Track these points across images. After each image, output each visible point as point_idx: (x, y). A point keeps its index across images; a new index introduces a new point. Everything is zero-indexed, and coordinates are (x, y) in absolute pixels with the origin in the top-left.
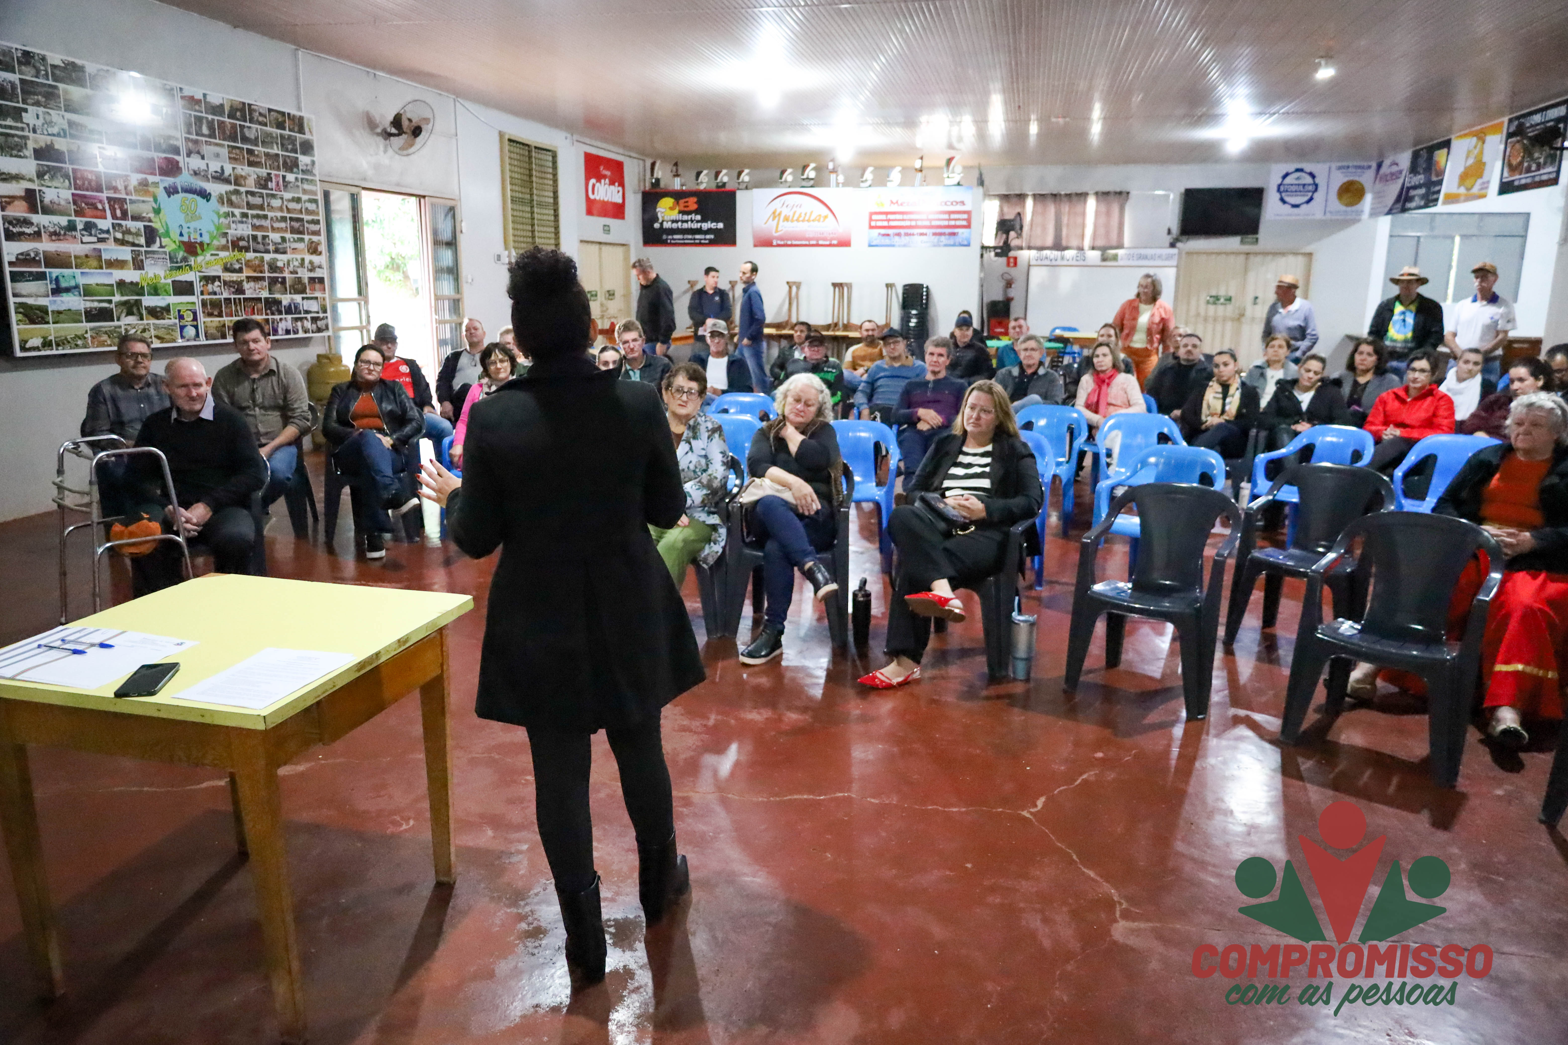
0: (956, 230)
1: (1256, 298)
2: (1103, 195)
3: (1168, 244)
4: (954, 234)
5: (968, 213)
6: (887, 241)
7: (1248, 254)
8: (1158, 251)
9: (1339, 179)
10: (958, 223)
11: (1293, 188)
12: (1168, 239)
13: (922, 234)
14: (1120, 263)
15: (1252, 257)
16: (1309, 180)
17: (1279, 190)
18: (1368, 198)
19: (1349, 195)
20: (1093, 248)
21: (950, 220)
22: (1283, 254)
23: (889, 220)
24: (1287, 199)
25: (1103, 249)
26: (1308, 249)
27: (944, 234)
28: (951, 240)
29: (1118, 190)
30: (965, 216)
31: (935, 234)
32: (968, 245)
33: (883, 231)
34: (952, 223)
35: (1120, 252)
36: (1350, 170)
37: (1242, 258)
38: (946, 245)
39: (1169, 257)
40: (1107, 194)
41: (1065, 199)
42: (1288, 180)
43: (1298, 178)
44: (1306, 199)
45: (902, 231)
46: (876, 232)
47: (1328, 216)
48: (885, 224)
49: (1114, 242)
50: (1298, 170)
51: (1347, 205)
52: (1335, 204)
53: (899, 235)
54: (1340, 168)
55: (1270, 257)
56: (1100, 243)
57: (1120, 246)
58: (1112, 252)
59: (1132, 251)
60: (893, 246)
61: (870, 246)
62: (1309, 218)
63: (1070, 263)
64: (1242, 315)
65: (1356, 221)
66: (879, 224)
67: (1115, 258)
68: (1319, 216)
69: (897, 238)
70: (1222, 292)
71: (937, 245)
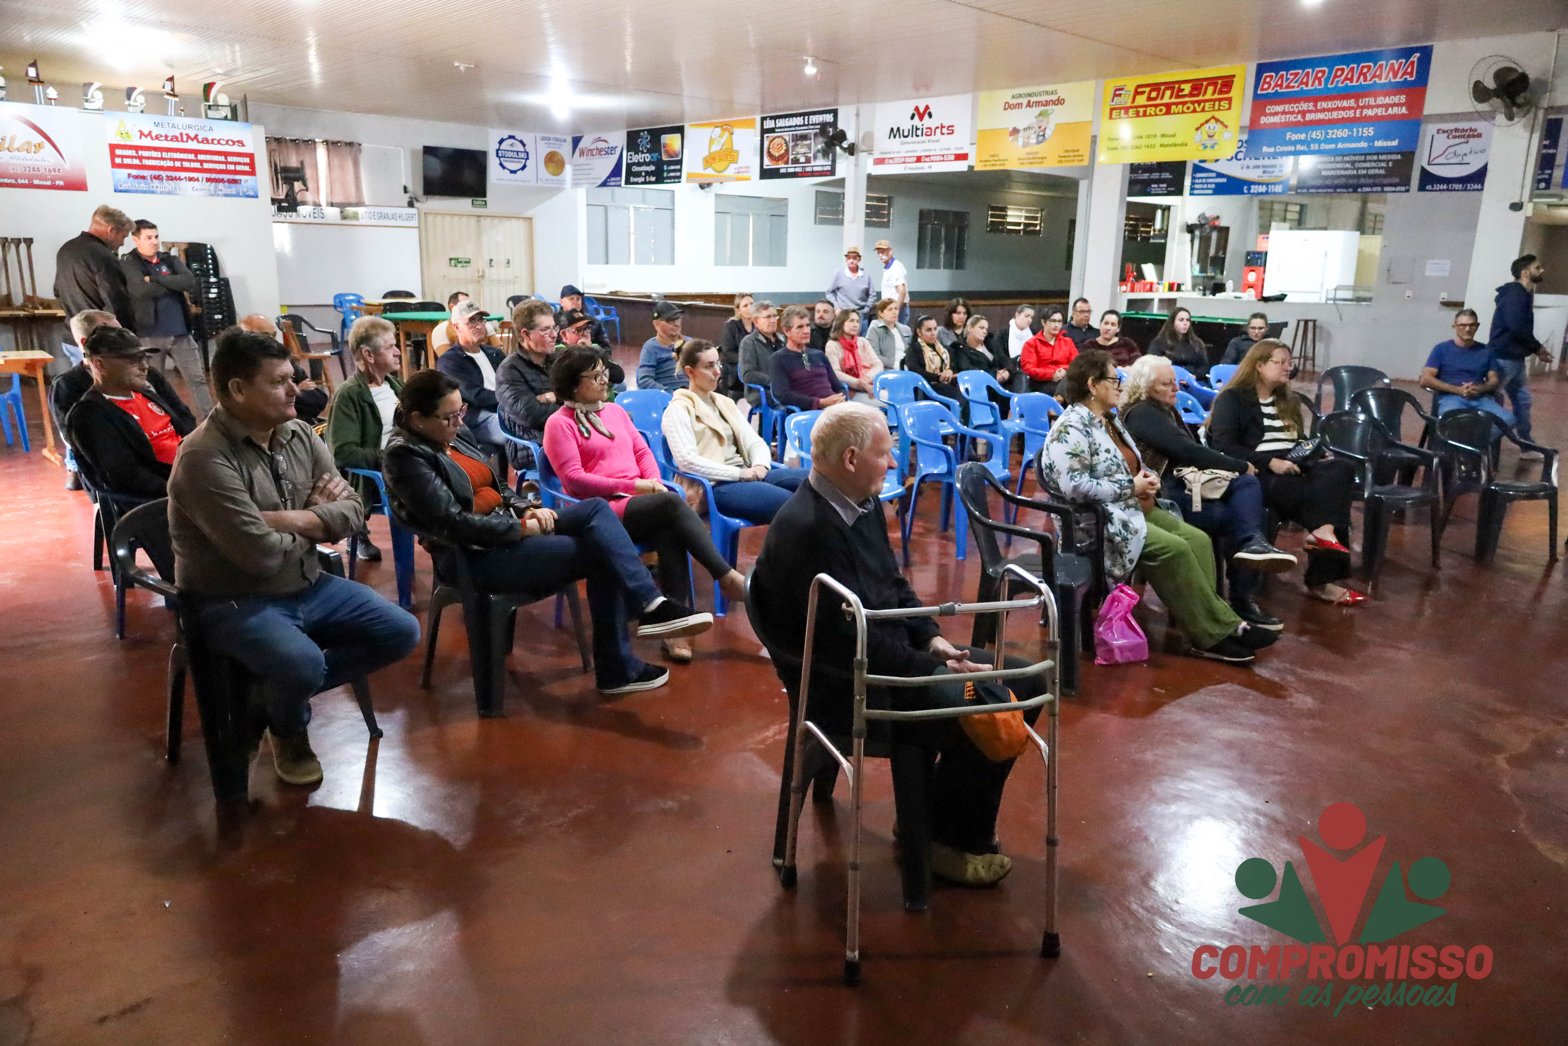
0: (237, 177)
1: (491, 260)
2: (332, 145)
3: (406, 204)
4: (235, 181)
5: (251, 156)
6: (142, 185)
7: (479, 216)
8: (399, 211)
9: (544, 150)
10: (239, 168)
11: (510, 154)
12: (406, 198)
13: (191, 179)
14: (361, 222)
15: (482, 219)
16: (520, 148)
17: (497, 155)
18: (568, 169)
19: (553, 165)
20: (332, 205)
21: (226, 163)
22: (509, 218)
23: (141, 158)
24: (505, 164)
25: (342, 206)
26: (528, 214)
27: (222, 181)
28: (233, 189)
29: (348, 140)
30: (247, 160)
31: (208, 180)
32: (257, 197)
33: (134, 172)
34: (231, 167)
35: (360, 210)
36: (551, 142)
37: (473, 220)
38: (226, 195)
39: (410, 217)
40: (335, 143)
41: (290, 145)
42: (503, 146)
43: (512, 145)
44: (521, 165)
45: (163, 174)
46: (125, 172)
47: (540, 184)
48: (136, 162)
49: (353, 200)
50: (511, 137)
51: (554, 175)
52: (544, 173)
53: (158, 178)
54: (543, 139)
55: (497, 221)
56: (338, 199)
57: (359, 204)
58: (350, 210)
59: (372, 209)
60: (153, 192)
61: (115, 191)
62: (526, 184)
63: (307, 220)
64: (483, 277)
65: (559, 190)
66: (127, 161)
67: (355, 217)
68: (533, 183)
69: (156, 183)
70: (460, 255)
71: (215, 194)
